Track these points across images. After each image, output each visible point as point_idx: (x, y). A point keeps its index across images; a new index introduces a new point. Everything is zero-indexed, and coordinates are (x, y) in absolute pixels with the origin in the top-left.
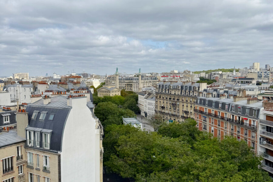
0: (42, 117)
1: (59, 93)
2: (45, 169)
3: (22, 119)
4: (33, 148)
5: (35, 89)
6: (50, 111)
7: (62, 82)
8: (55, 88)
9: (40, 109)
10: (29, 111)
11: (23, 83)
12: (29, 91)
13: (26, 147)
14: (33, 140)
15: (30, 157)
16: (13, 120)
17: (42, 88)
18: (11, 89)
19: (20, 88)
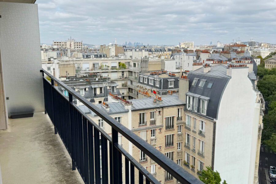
0: (201, 84)
1: (220, 62)
2: (201, 133)
3: (184, 85)
4: (192, 112)
5: (198, 57)
6: (209, 79)
7: (225, 51)
8: (217, 57)
9: (200, 77)
10: (190, 78)
11: (188, 52)
12: (192, 58)
13: (186, 110)
14: (192, 105)
15: (189, 120)
16: (176, 85)
17: (204, 57)
18: (177, 56)
19: (184, 56)
